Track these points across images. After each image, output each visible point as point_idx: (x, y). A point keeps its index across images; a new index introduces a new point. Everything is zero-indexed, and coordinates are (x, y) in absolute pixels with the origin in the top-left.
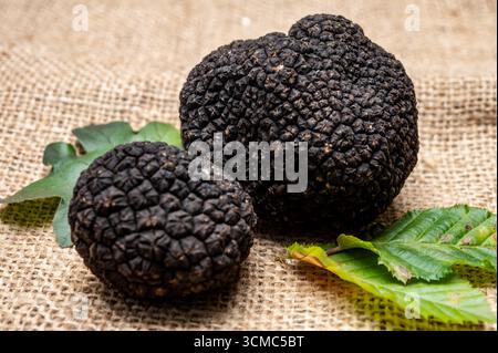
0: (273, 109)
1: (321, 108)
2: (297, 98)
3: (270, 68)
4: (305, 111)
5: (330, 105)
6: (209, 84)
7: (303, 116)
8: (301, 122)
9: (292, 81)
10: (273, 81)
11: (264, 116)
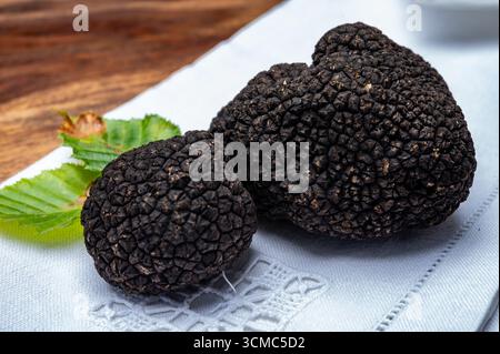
0: (374, 129)
1: (417, 117)
2: (394, 113)
3: (359, 89)
4: (405, 123)
5: (422, 111)
6: (282, 120)
7: (404, 129)
8: (404, 135)
9: (384, 97)
10: (369, 102)
11: (366, 138)
